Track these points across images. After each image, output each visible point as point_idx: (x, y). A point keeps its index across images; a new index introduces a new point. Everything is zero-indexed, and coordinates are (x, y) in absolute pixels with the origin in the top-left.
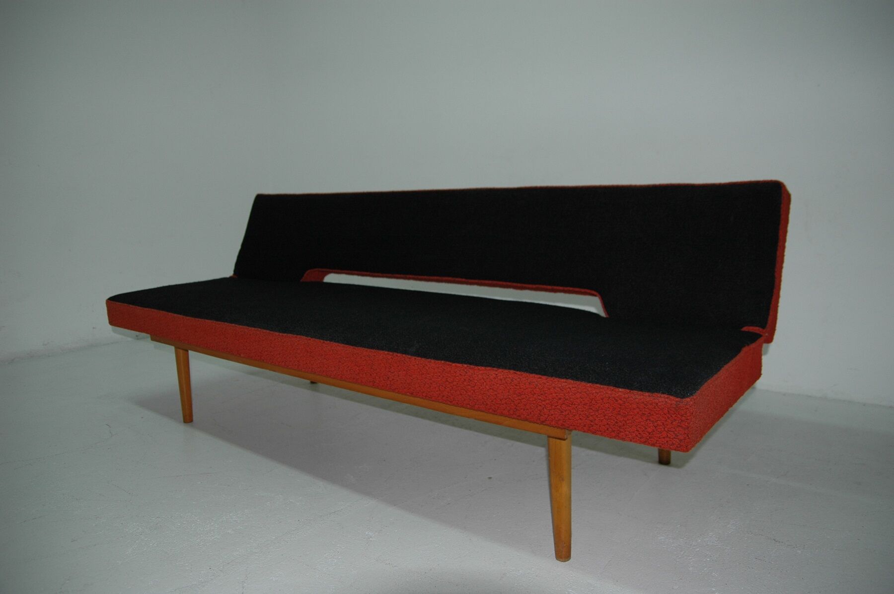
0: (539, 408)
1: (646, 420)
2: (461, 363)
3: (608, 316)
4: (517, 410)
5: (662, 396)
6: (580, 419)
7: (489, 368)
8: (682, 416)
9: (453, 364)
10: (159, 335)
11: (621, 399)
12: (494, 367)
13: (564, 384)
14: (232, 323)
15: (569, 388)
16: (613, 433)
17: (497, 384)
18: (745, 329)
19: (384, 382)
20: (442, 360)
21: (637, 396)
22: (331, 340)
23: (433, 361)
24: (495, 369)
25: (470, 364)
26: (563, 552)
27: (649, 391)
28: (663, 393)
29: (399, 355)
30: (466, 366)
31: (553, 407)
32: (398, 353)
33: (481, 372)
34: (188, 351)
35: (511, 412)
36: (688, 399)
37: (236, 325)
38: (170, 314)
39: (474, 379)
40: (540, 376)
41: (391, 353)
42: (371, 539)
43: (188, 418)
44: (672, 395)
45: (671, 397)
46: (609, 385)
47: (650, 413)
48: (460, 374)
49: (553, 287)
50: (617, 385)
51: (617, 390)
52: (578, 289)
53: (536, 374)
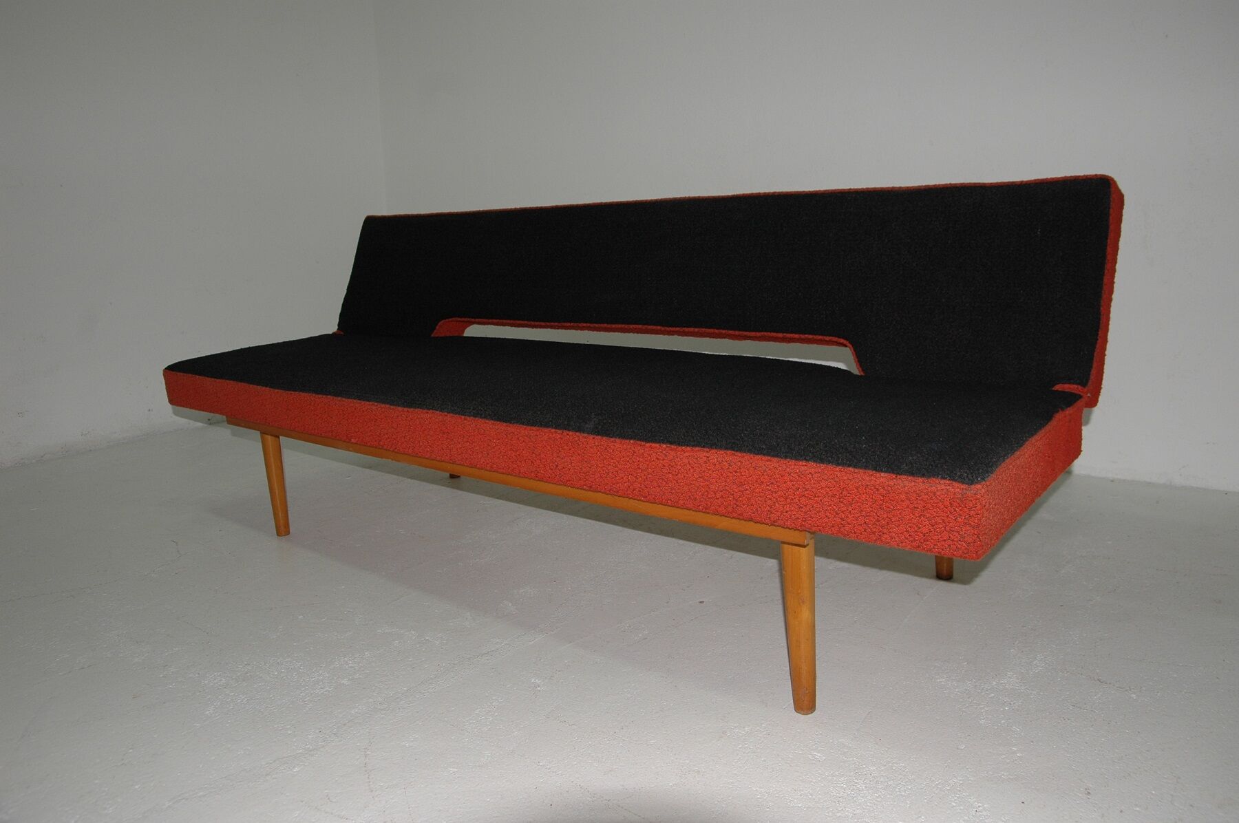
0: (769, 502)
1: (920, 516)
2: (659, 442)
3: (862, 374)
4: (737, 506)
5: (942, 482)
6: (827, 516)
7: (697, 448)
8: (970, 509)
9: (648, 445)
10: (238, 418)
11: (883, 488)
12: (704, 447)
13: (803, 468)
14: (338, 396)
15: (811, 473)
16: (873, 535)
17: (709, 470)
18: (1058, 387)
19: (550, 471)
20: (631, 439)
21: (906, 484)
22: (475, 416)
23: (618, 440)
24: (706, 449)
25: (671, 443)
26: (805, 701)
27: (923, 475)
28: (943, 478)
29: (571, 433)
30: (664, 446)
31: (789, 500)
32: (569, 430)
33: (687, 454)
34: (279, 438)
35: (730, 509)
36: (979, 486)
37: (344, 399)
38: (251, 386)
39: (676, 465)
40: (769, 458)
41: (560, 432)
42: (539, 689)
43: (283, 530)
44: (956, 481)
45: (955, 484)
46: (866, 468)
47: (924, 507)
48: (658, 459)
49: (785, 334)
50: (877, 468)
51: (878, 475)
52: (820, 337)
53: (764, 455)
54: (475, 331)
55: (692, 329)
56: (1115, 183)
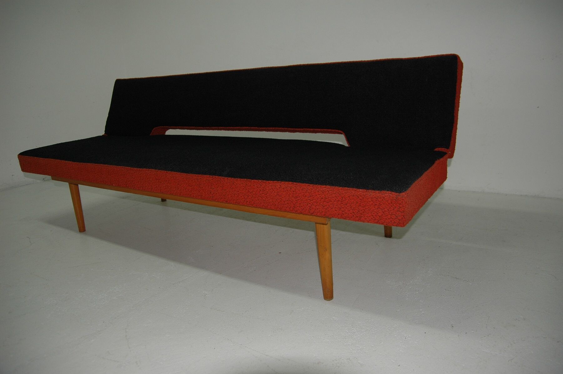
0: (309, 205)
1: (378, 208)
2: (258, 179)
3: (350, 146)
4: (295, 207)
5: (387, 192)
6: (336, 210)
7: (276, 181)
8: (400, 204)
9: (253, 181)
10: (57, 176)
11: (361, 196)
12: (278, 181)
13: (325, 188)
14: (105, 164)
15: (328, 191)
16: (357, 218)
17: (281, 191)
18: (436, 149)
19: (208, 195)
20: (244, 178)
21: (371, 194)
22: (171, 171)
23: (239, 179)
24: (280, 182)
25: (264, 180)
26: (328, 295)
27: (378, 190)
28: (388, 191)
29: (217, 177)
30: (260, 181)
31: (318, 204)
32: (216, 176)
33: (270, 185)
34: (78, 185)
35: (291, 209)
36: (404, 194)
37: (108, 165)
38: (63, 161)
39: (266, 189)
40: (309, 184)
41: (211, 176)
42: (207, 296)
43: (82, 229)
44: (393, 191)
45: (393, 193)
46: (353, 187)
47: (380, 204)
48: (257, 187)
49: (314, 129)
50: (358, 187)
51: (358, 190)
52: (330, 130)
53: (306, 183)
54: (170, 132)
55: (271, 128)
56: (459, 57)
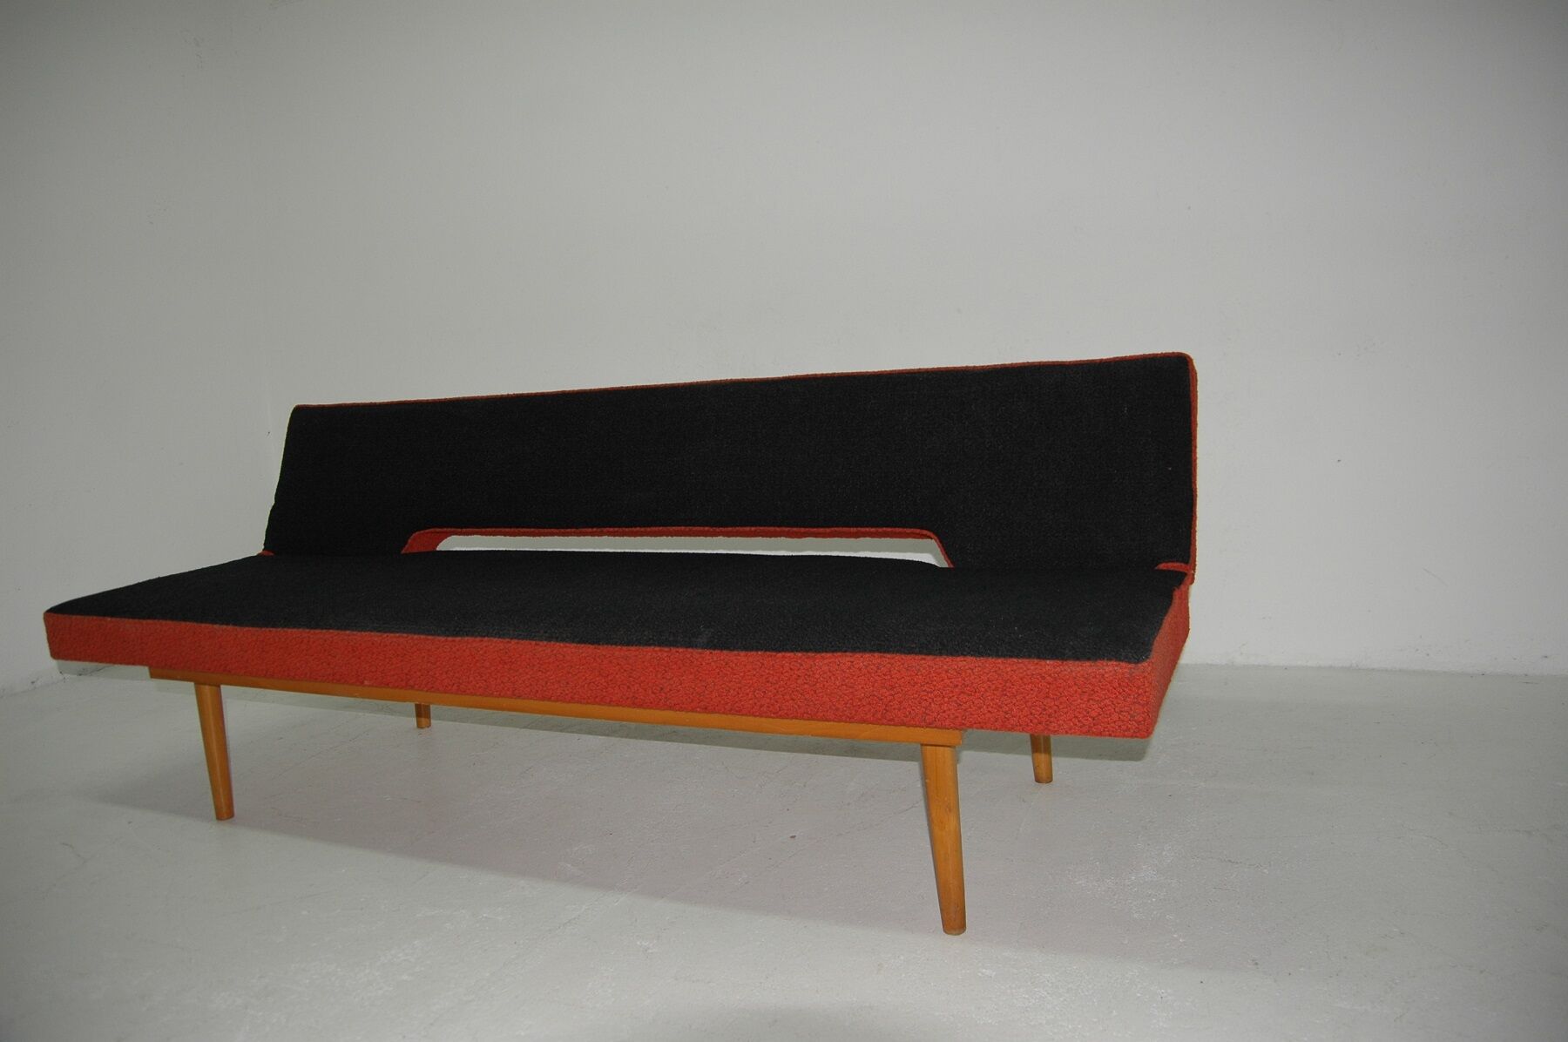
0: (924, 704)
1: (1088, 701)
2: (792, 651)
3: (952, 566)
4: (887, 711)
5: (1110, 663)
6: (989, 711)
7: (839, 654)
8: (1139, 688)
9: (780, 655)
10: (164, 668)
11: (1050, 675)
12: (845, 651)
13: (961, 664)
14: (346, 629)
15: (970, 668)
16: (1040, 725)
17: (854, 676)
18: (1162, 566)
19: (653, 696)
20: (757, 650)
21: (1075, 669)
22: (549, 639)
23: (743, 653)
24: (848, 654)
25: (807, 651)
26: (954, 921)
27: (1089, 659)
28: (1110, 660)
29: (681, 650)
30: (800, 654)
31: (946, 699)
32: (678, 647)
33: (826, 661)
34: (219, 687)
35: (879, 716)
36: (1145, 664)
37: (355, 633)
39: (814, 674)
40: (924, 657)
41: (667, 649)
43: (225, 811)
44: (1122, 661)
45: (1123, 664)
46: (1029, 657)
47: (1093, 690)
48: (791, 669)
49: (859, 529)
50: (1041, 656)
51: (1043, 662)
52: (901, 530)
53: (916, 654)
56: (1191, 360)
